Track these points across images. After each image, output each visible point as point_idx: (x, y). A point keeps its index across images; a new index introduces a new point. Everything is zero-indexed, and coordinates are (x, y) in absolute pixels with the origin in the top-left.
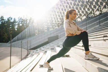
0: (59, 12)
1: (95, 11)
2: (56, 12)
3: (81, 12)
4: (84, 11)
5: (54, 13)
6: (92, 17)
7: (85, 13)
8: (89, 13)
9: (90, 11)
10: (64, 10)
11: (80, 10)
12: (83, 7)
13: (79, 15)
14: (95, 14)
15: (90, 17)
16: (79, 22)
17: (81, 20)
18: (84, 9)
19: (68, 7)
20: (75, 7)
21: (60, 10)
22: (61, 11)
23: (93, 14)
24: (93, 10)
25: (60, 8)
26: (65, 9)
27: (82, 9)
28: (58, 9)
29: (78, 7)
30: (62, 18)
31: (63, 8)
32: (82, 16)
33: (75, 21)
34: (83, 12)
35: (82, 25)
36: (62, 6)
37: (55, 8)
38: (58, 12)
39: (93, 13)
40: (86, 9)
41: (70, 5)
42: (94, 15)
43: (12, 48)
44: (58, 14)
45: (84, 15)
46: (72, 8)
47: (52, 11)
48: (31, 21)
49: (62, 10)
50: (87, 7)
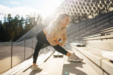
0: (69, 9)
1: (108, 7)
2: (66, 9)
3: (92, 9)
4: (96, 7)
5: (64, 10)
6: (104, 14)
7: (97, 9)
8: (101, 10)
9: (103, 7)
10: (73, 6)
11: (92, 7)
12: (95, 3)
13: (90, 12)
14: (108, 10)
15: (103, 13)
16: (91, 19)
17: (92, 18)
18: (96, 5)
19: (78, 3)
20: (86, 3)
21: (69, 7)
22: (71, 8)
23: (106, 11)
24: (106, 6)
25: (69, 4)
26: (75, 5)
27: (94, 5)
28: (67, 6)
29: (89, 3)
30: (71, 15)
31: (73, 4)
32: (94, 13)
33: (86, 18)
34: (94, 9)
35: (93, 23)
36: (72, 2)
37: (64, 5)
38: (67, 9)
39: (105, 9)
40: (99, 6)
41: (81, 1)
42: (108, 12)
43: (13, 47)
44: (67, 11)
45: (95, 12)
46: (82, 4)
47: (61, 8)
48: (39, 19)
49: (72, 6)
50: (100, 3)
